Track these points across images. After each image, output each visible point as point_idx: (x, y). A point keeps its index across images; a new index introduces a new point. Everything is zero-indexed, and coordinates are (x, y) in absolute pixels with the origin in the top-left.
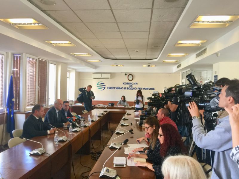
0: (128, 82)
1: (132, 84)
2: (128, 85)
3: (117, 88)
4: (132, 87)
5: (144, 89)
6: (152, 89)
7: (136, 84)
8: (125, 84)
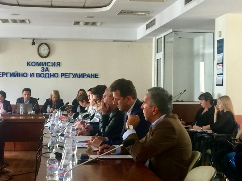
0: (39, 62)
1: (49, 64)
2: (38, 67)
3: (13, 75)
4: (49, 72)
5: (75, 75)
6: (92, 76)
7: (56, 64)
8: (30, 64)
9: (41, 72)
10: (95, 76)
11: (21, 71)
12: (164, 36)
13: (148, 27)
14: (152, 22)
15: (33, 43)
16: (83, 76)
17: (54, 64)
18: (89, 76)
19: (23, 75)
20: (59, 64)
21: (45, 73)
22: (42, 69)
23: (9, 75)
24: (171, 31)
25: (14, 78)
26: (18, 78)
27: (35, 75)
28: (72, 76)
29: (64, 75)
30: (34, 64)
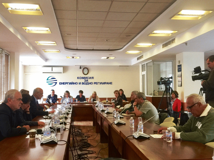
0: (83, 77)
1: (88, 78)
2: (83, 79)
3: (71, 83)
4: (88, 82)
5: (101, 83)
6: (109, 83)
7: (92, 78)
8: (79, 78)
9: (84, 82)
10: (111, 83)
11: (74, 82)
12: (147, 63)
13: (138, 59)
14: (141, 56)
15: (81, 68)
16: (105, 83)
17: (90, 78)
18: (107, 83)
19: (75, 83)
20: (93, 78)
21: (86, 82)
22: (85, 81)
23: (69, 83)
24: (151, 61)
25: (71, 85)
26: (73, 85)
27: (81, 83)
28: (99, 83)
29: (96, 83)
30: (81, 78)
